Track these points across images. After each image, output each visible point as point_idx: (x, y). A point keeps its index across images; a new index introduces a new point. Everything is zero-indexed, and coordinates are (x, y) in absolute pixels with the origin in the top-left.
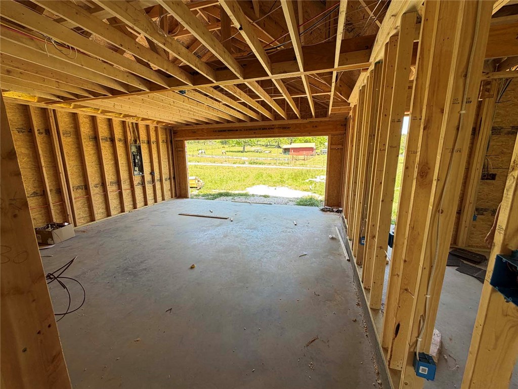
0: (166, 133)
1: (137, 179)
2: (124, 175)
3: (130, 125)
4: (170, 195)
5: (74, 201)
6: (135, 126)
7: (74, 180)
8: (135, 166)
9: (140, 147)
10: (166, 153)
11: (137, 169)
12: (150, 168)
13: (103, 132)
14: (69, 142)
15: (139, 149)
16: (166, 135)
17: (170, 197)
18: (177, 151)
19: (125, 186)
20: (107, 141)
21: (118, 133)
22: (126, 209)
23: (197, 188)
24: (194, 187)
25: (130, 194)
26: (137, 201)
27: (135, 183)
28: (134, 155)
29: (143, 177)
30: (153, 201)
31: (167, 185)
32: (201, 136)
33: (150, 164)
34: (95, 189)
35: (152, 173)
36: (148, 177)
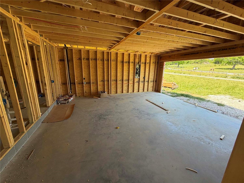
0: (156, 58)
1: (136, 80)
2: (131, 77)
3: (138, 56)
4: (152, 89)
5: (112, 85)
6: (140, 56)
7: (113, 78)
8: (136, 74)
9: (140, 65)
10: (154, 68)
11: (137, 75)
12: (144, 75)
13: (126, 59)
14: (114, 64)
15: (140, 66)
16: (156, 59)
17: (152, 91)
18: (160, 68)
19: (131, 82)
20: (127, 63)
21: (132, 60)
22: (129, 91)
23: (172, 88)
24: (171, 88)
25: (133, 86)
26: (135, 89)
27: (135, 81)
28: (137, 69)
29: (139, 79)
30: (143, 90)
31: (151, 84)
32: (173, 59)
33: (144, 73)
34: (119, 81)
35: (144, 78)
36: (142, 79)
